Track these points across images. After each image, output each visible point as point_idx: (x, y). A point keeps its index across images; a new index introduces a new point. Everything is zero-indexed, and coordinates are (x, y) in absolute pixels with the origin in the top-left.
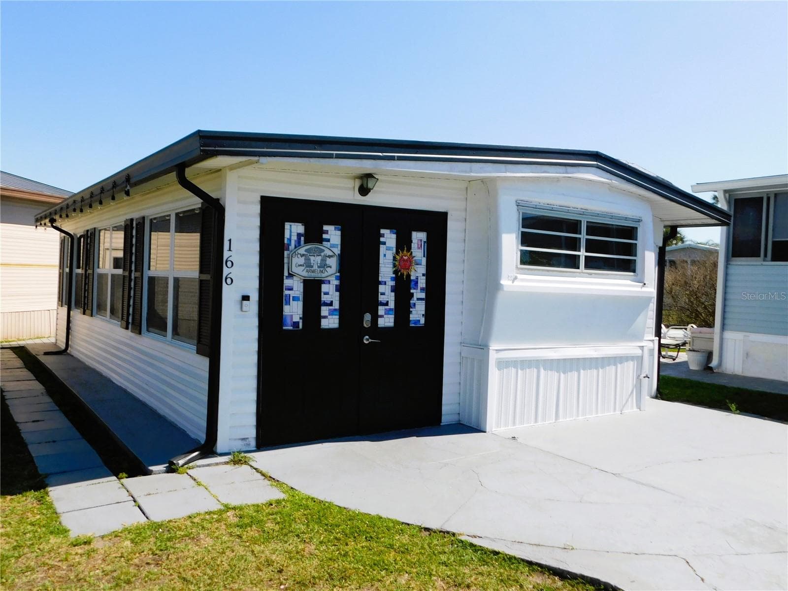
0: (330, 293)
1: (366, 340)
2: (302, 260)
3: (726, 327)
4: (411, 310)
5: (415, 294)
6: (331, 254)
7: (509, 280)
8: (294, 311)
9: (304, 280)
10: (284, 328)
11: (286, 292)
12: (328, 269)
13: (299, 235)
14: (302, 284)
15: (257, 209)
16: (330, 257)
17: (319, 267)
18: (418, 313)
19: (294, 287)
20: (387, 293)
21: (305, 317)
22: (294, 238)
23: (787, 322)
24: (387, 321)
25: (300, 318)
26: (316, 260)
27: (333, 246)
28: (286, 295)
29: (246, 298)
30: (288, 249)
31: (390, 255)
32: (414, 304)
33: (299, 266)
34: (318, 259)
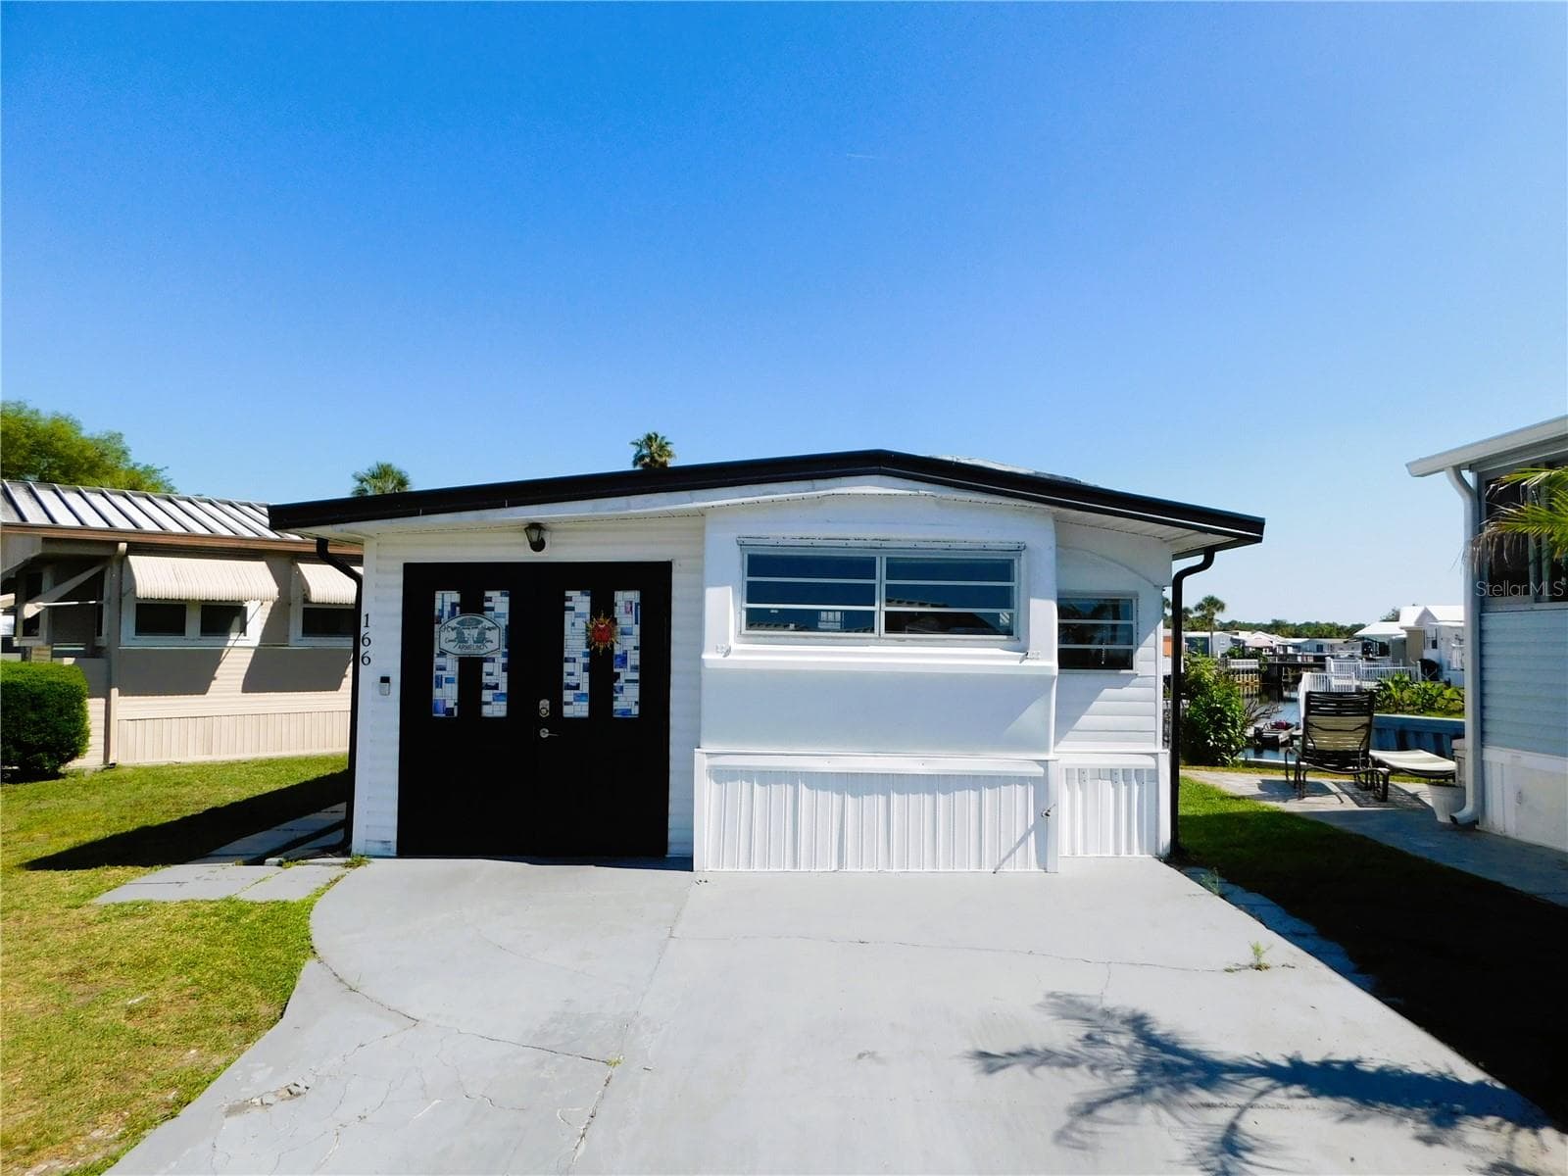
0: (495, 673)
1: (545, 734)
2: (453, 635)
3: (1488, 738)
4: (615, 695)
5: (622, 675)
6: (492, 625)
7: (718, 652)
8: (447, 695)
9: (460, 658)
10: (435, 715)
11: (436, 673)
12: (488, 644)
13: (453, 605)
14: (457, 664)
15: (399, 579)
16: (489, 629)
17: (475, 642)
18: (627, 699)
19: (447, 667)
20: (576, 673)
21: (460, 703)
22: (448, 608)
23: (1566, 728)
24: (576, 708)
25: (455, 704)
26: (471, 634)
27: (499, 616)
28: (437, 677)
29: (385, 680)
30: (439, 622)
31: (581, 624)
32: (622, 688)
33: (450, 641)
34: (475, 633)
